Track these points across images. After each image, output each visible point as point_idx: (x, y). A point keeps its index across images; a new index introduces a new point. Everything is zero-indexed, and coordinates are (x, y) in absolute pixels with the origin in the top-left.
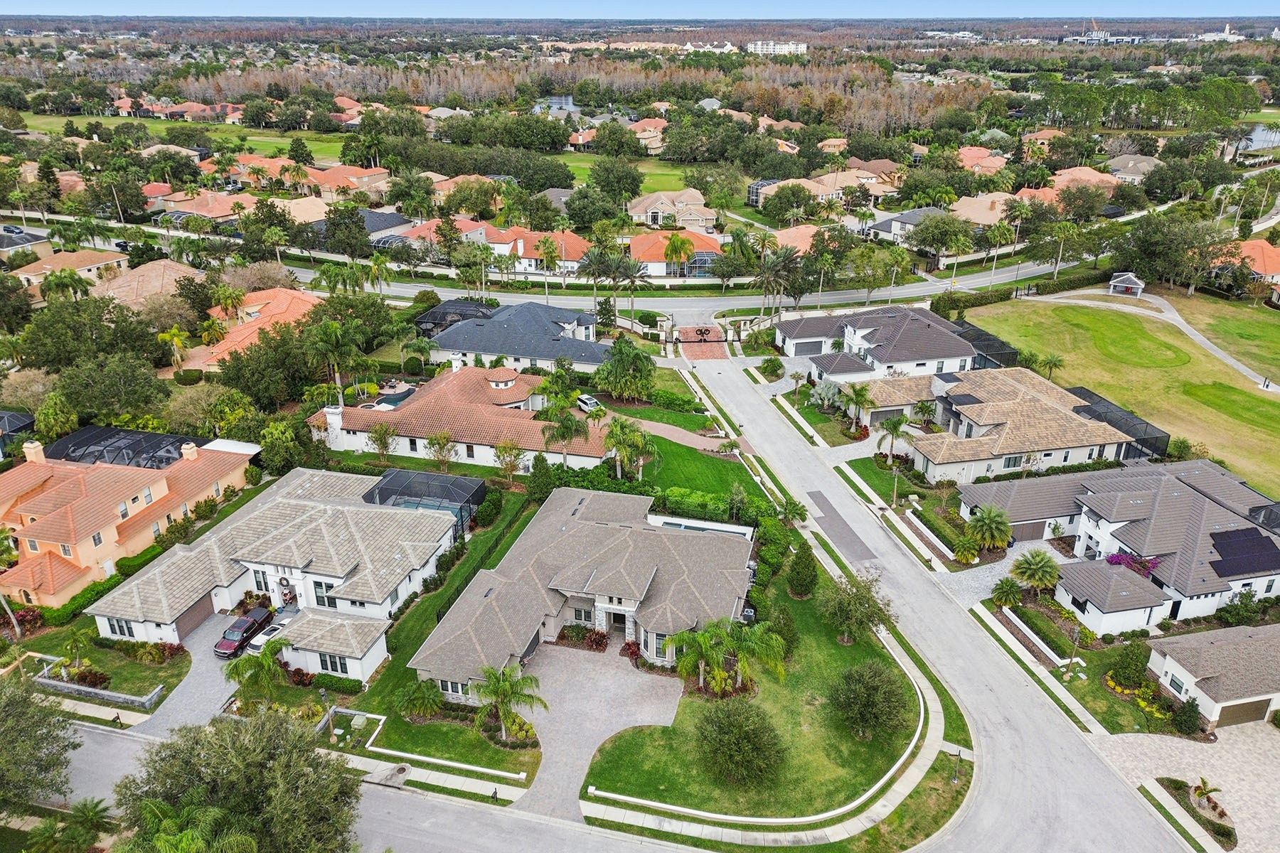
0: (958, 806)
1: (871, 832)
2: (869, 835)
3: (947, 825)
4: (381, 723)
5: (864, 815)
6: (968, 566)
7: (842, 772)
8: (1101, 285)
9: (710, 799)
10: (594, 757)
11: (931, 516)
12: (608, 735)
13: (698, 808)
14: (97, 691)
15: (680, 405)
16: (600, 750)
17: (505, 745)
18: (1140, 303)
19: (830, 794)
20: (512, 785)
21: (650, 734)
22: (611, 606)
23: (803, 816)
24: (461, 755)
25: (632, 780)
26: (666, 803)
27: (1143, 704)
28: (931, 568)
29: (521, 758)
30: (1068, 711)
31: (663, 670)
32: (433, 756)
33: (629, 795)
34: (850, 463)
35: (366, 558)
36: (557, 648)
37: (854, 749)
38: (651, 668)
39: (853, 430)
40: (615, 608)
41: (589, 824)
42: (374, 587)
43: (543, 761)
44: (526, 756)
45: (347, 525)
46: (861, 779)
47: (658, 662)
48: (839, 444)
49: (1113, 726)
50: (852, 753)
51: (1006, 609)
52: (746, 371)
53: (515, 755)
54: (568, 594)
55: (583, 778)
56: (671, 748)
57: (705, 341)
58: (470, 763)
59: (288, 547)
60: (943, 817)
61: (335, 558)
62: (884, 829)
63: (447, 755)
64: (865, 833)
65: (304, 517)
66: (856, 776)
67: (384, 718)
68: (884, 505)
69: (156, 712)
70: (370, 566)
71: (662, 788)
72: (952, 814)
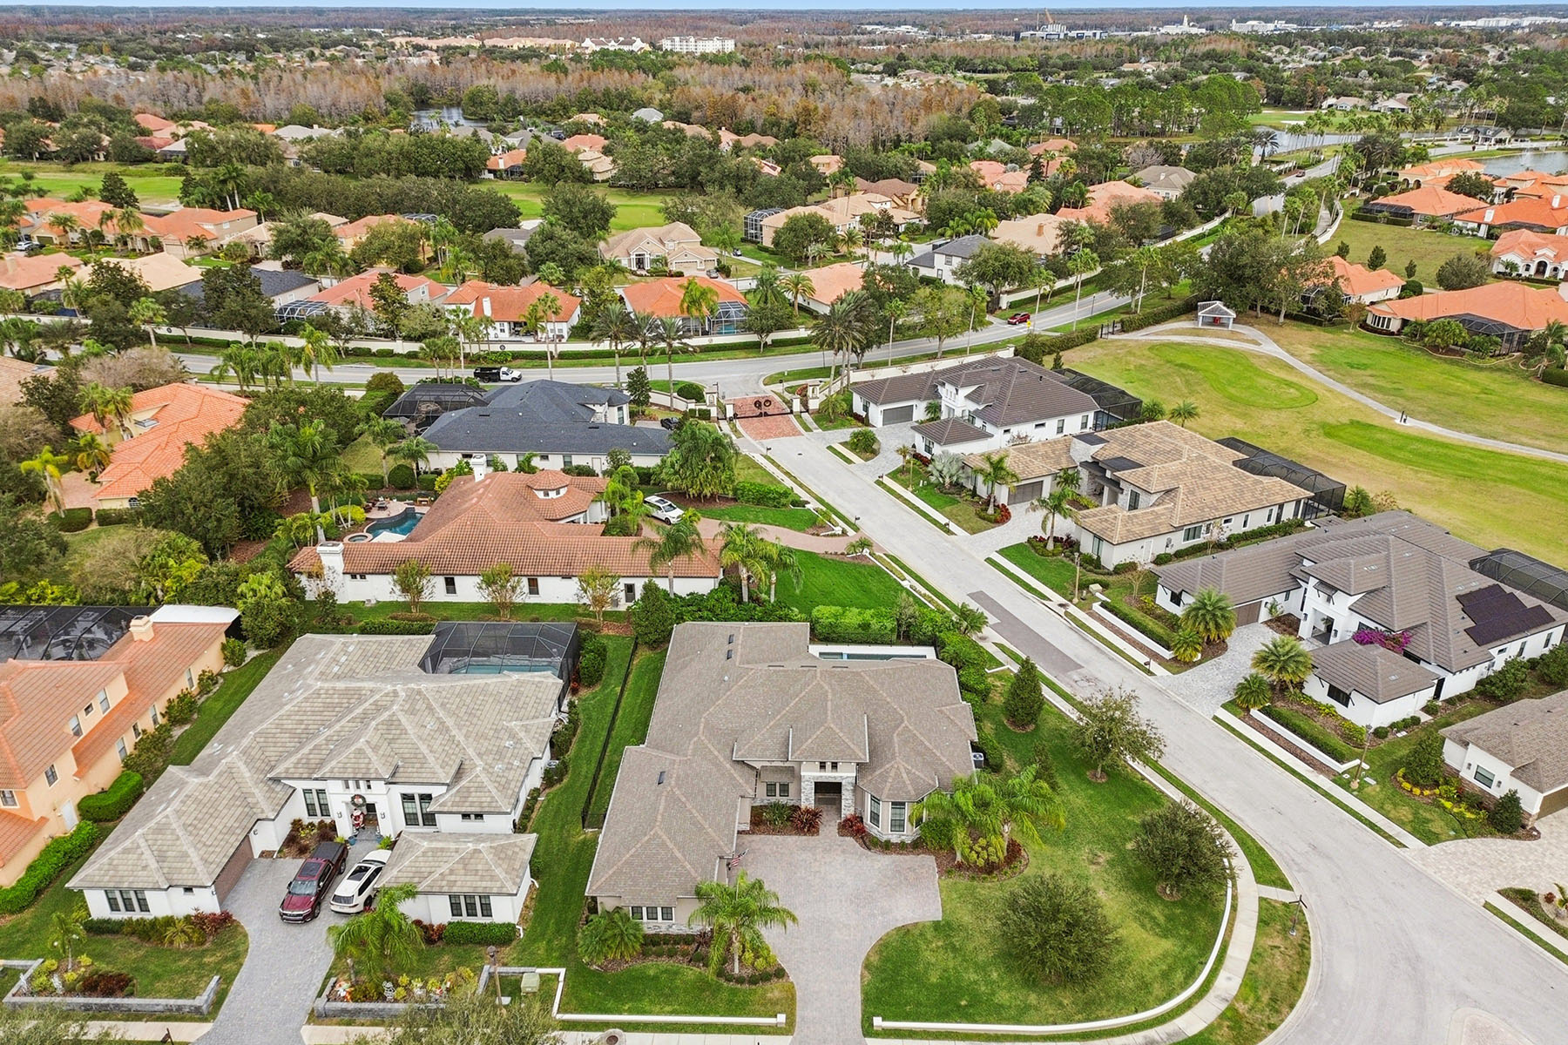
0: (1309, 963)
1: (1229, 1014)
2: (1229, 1019)
3: (1306, 989)
4: (561, 978)
5: (1211, 995)
6: (1191, 665)
7: (1167, 945)
8: (1184, 317)
9: (1028, 1007)
10: (862, 976)
11: (1125, 609)
12: (868, 945)
13: (1019, 1023)
14: (118, 1001)
15: (774, 499)
16: (867, 966)
17: (740, 980)
18: (1234, 335)
19: (1166, 975)
20: (769, 1033)
21: (921, 935)
22: (823, 774)
23: (1146, 1009)
24: (688, 1004)
25: (922, 999)
26: (976, 1022)
27: (1448, 805)
28: (1149, 673)
29: (769, 995)
30: (1372, 826)
31: (901, 847)
32: (650, 1013)
33: (927, 1021)
34: (1002, 552)
35: (470, 751)
36: (755, 837)
37: (1166, 912)
38: (887, 847)
39: (991, 511)
40: (828, 775)
42: (494, 791)
43: (798, 994)
44: (774, 990)
45: (430, 708)
46: (1191, 949)
47: (895, 838)
48: (980, 531)
49: (1430, 838)
50: (1169, 918)
51: (1254, 712)
52: (830, 448)
53: (760, 992)
54: (758, 765)
55: (858, 1008)
56: (954, 949)
57: (766, 414)
58: (704, 1014)
59: (360, 751)
60: (1298, 980)
61: (431, 759)
62: (1242, 1008)
63: (668, 1008)
64: (1222, 1016)
65: (366, 705)
66: (1184, 947)
67: (562, 971)
68: (1064, 601)
69: (220, 1016)
70: (478, 762)
71: (963, 1003)
72: (1306, 975)
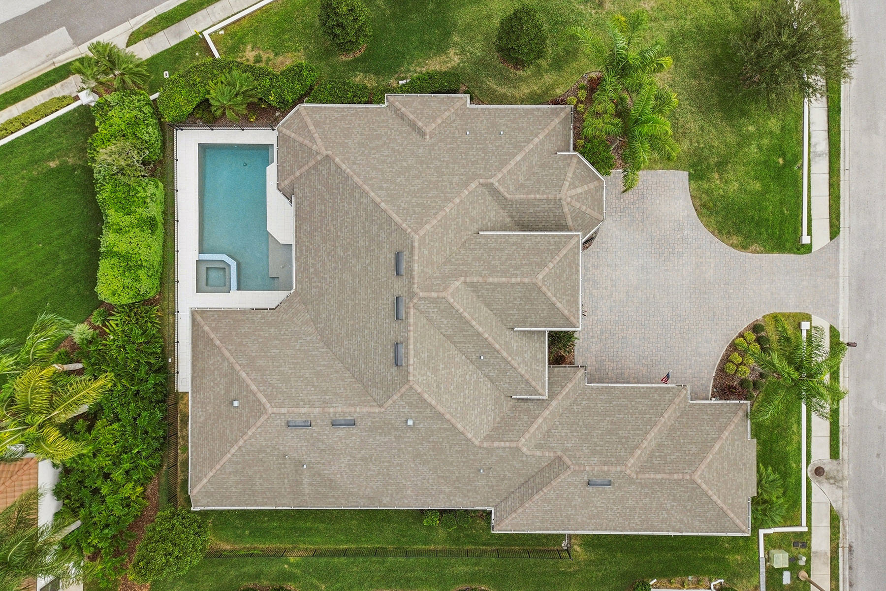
10: (754, 252)
16: (744, 247)
21: (705, 194)
41: (838, 233)
43: (774, 311)
56: (722, 163)
71: (781, 161)
